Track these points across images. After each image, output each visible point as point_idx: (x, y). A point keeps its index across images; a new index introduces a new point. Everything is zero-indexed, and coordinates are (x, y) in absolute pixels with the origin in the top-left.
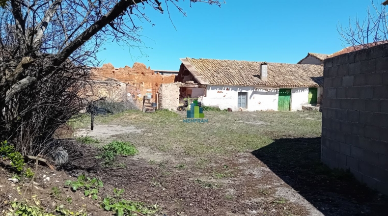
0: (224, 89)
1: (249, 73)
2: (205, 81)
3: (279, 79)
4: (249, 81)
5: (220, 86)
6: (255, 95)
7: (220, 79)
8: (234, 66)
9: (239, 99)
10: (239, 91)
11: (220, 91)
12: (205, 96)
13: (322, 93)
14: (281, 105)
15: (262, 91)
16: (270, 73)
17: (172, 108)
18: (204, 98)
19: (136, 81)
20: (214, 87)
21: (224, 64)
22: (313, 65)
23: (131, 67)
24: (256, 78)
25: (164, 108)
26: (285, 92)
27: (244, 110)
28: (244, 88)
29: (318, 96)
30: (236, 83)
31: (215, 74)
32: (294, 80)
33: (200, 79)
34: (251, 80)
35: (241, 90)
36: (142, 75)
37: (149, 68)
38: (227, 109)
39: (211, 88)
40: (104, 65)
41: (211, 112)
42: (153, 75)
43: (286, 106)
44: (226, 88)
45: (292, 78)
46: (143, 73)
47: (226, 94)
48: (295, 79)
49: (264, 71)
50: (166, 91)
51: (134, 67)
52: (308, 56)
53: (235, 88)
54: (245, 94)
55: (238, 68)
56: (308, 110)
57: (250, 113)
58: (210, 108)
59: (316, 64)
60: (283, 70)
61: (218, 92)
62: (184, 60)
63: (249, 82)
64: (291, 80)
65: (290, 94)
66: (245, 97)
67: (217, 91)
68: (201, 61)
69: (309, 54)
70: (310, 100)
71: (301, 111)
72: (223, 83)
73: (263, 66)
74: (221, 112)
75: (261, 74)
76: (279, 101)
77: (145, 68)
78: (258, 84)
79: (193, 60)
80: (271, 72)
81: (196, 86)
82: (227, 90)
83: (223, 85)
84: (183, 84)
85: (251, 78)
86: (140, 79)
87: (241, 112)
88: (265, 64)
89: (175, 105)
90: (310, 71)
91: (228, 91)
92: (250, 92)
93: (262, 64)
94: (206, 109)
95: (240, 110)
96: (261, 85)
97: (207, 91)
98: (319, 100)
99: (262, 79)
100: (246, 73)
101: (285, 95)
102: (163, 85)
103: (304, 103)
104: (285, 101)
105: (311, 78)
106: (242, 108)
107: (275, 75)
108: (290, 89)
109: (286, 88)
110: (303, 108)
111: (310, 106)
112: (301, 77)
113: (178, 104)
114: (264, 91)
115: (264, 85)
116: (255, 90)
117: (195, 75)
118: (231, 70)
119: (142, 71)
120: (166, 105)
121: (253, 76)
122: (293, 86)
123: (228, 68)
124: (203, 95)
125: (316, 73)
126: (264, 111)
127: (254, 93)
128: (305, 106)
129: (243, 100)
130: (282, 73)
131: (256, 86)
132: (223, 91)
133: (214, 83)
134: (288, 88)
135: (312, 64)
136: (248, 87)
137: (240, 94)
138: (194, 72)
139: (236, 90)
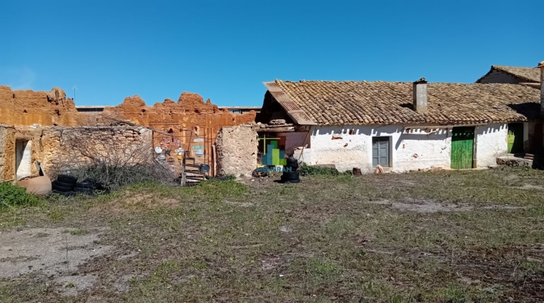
0: (345, 133)
1: (392, 101)
2: (307, 119)
3: (449, 109)
4: (392, 115)
5: (336, 127)
6: (405, 142)
7: (337, 114)
8: (362, 91)
9: (375, 150)
10: (375, 135)
11: (337, 135)
12: (309, 147)
13: (533, 132)
14: (456, 157)
15: (418, 132)
16: (431, 100)
17: (242, 172)
18: (306, 150)
19: (184, 125)
20: (325, 129)
21: (343, 88)
22: (505, 85)
23: (176, 101)
24: (406, 110)
25: (227, 172)
26: (464, 134)
27: (385, 170)
28: (383, 128)
29: (526, 138)
30: (367, 119)
31: (327, 105)
32: (478, 111)
33: (298, 115)
34: (397, 113)
35: (379, 134)
36: (196, 114)
37: (209, 101)
38: (351, 169)
39: (318, 131)
40: (125, 100)
41: (320, 178)
42: (215, 114)
43: (466, 160)
44: (348, 130)
45: (474, 107)
46: (197, 111)
47: (348, 142)
48: (480, 109)
49: (422, 96)
50: (230, 140)
51: (180, 100)
52: (491, 72)
53: (365, 129)
54: (387, 139)
55: (370, 93)
56: (509, 165)
57: (398, 176)
58: (318, 170)
59: (511, 83)
60: (454, 94)
61: (333, 138)
62: (271, 85)
63: (393, 117)
64: (473, 110)
65: (472, 137)
66: (386, 145)
67: (331, 136)
68: (301, 84)
69: (493, 68)
70: (511, 146)
71: (497, 168)
72: (342, 122)
73: (419, 86)
74: (340, 177)
75: (415, 101)
76: (452, 151)
77: (200, 101)
78: (411, 120)
79: (287, 84)
80: (432, 98)
81: (290, 128)
82: (350, 133)
83: (343, 125)
84: (263, 126)
85: (397, 109)
86: (192, 121)
87: (380, 175)
88: (423, 82)
89: (249, 166)
90: (502, 94)
91: (352, 136)
92: (396, 136)
93: (416, 83)
94: (310, 172)
95: (378, 172)
96: (417, 121)
97: (312, 137)
98: (528, 146)
99: (419, 111)
100: (387, 101)
101: (463, 138)
102: (224, 129)
103: (499, 152)
104: (464, 149)
105: (509, 105)
106: (380, 167)
107: (441, 103)
108: (472, 129)
109: (465, 125)
110: (498, 161)
111: (512, 157)
112: (490, 105)
113: (255, 164)
114: (423, 133)
115: (424, 122)
116: (405, 132)
117: (289, 108)
118: (357, 98)
119: (194, 106)
120: (231, 168)
121: (401, 105)
122: (479, 121)
123: (351, 93)
124: (303, 145)
125: (515, 97)
126: (425, 171)
127: (402, 138)
128: (502, 158)
129: (383, 152)
130: (454, 100)
131: (407, 124)
132: (342, 135)
133: (325, 121)
134: (469, 125)
135: (503, 83)
136: (391, 127)
137: (375, 140)
138: (288, 103)
139: (369, 134)
